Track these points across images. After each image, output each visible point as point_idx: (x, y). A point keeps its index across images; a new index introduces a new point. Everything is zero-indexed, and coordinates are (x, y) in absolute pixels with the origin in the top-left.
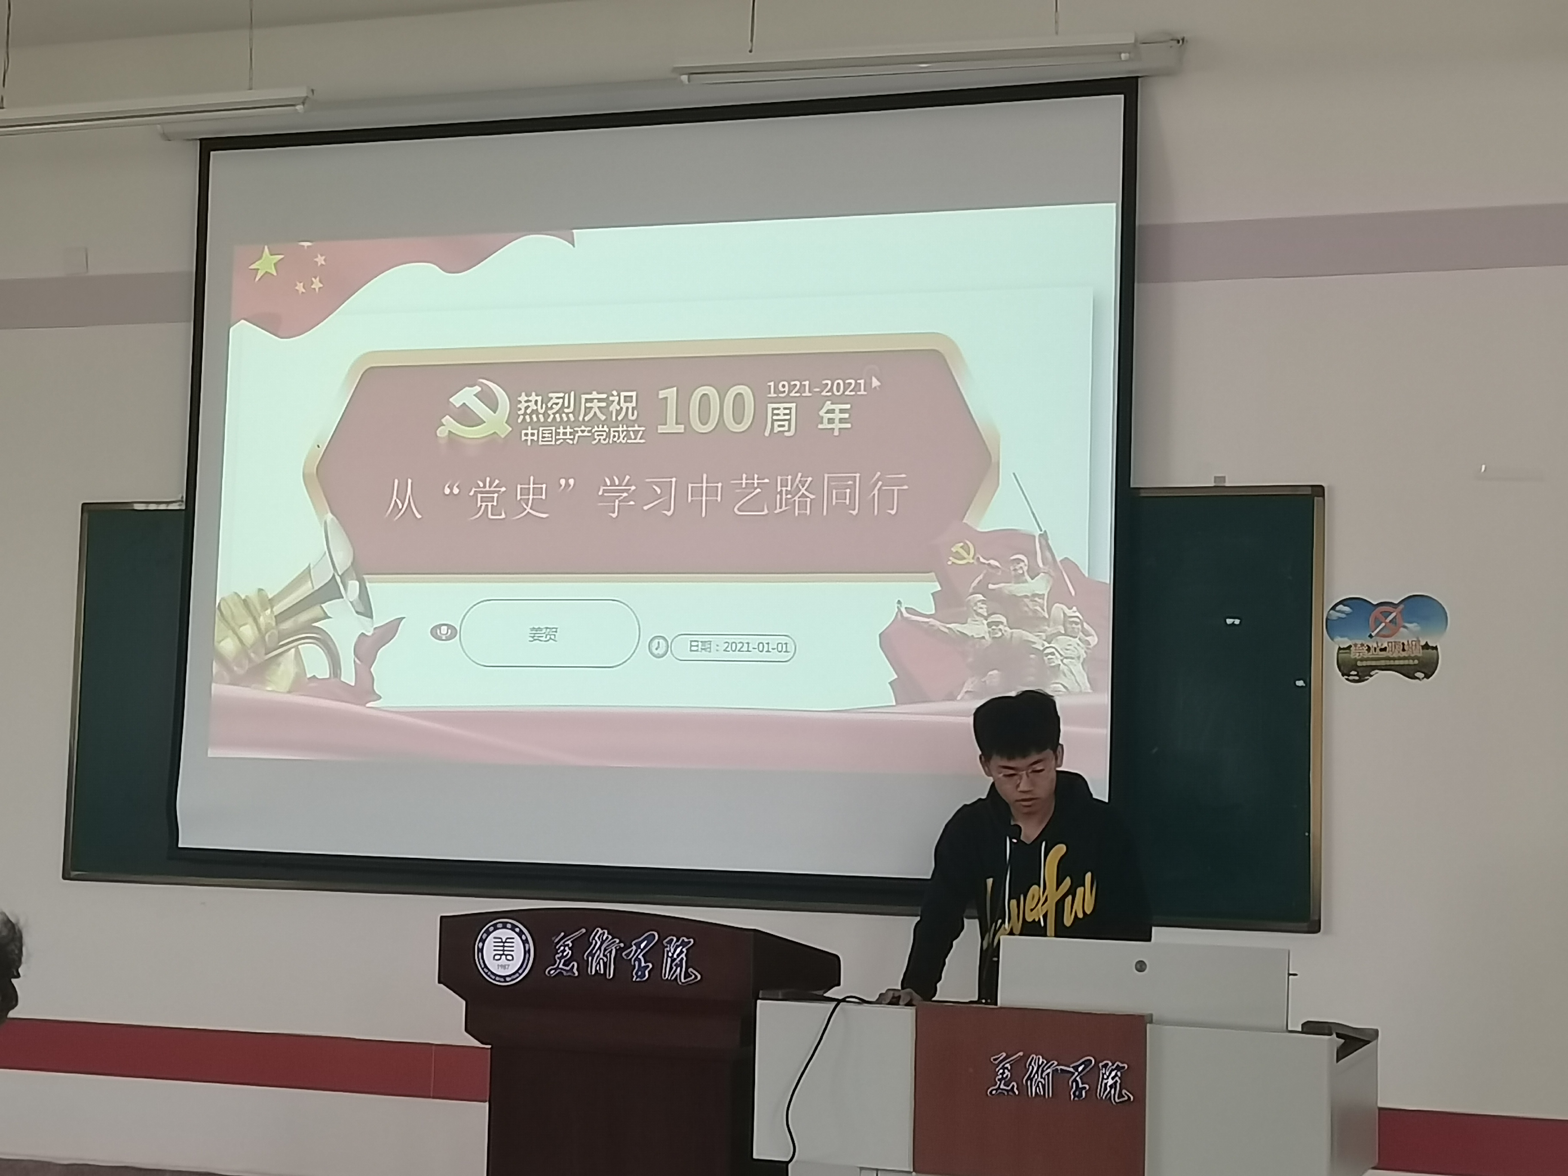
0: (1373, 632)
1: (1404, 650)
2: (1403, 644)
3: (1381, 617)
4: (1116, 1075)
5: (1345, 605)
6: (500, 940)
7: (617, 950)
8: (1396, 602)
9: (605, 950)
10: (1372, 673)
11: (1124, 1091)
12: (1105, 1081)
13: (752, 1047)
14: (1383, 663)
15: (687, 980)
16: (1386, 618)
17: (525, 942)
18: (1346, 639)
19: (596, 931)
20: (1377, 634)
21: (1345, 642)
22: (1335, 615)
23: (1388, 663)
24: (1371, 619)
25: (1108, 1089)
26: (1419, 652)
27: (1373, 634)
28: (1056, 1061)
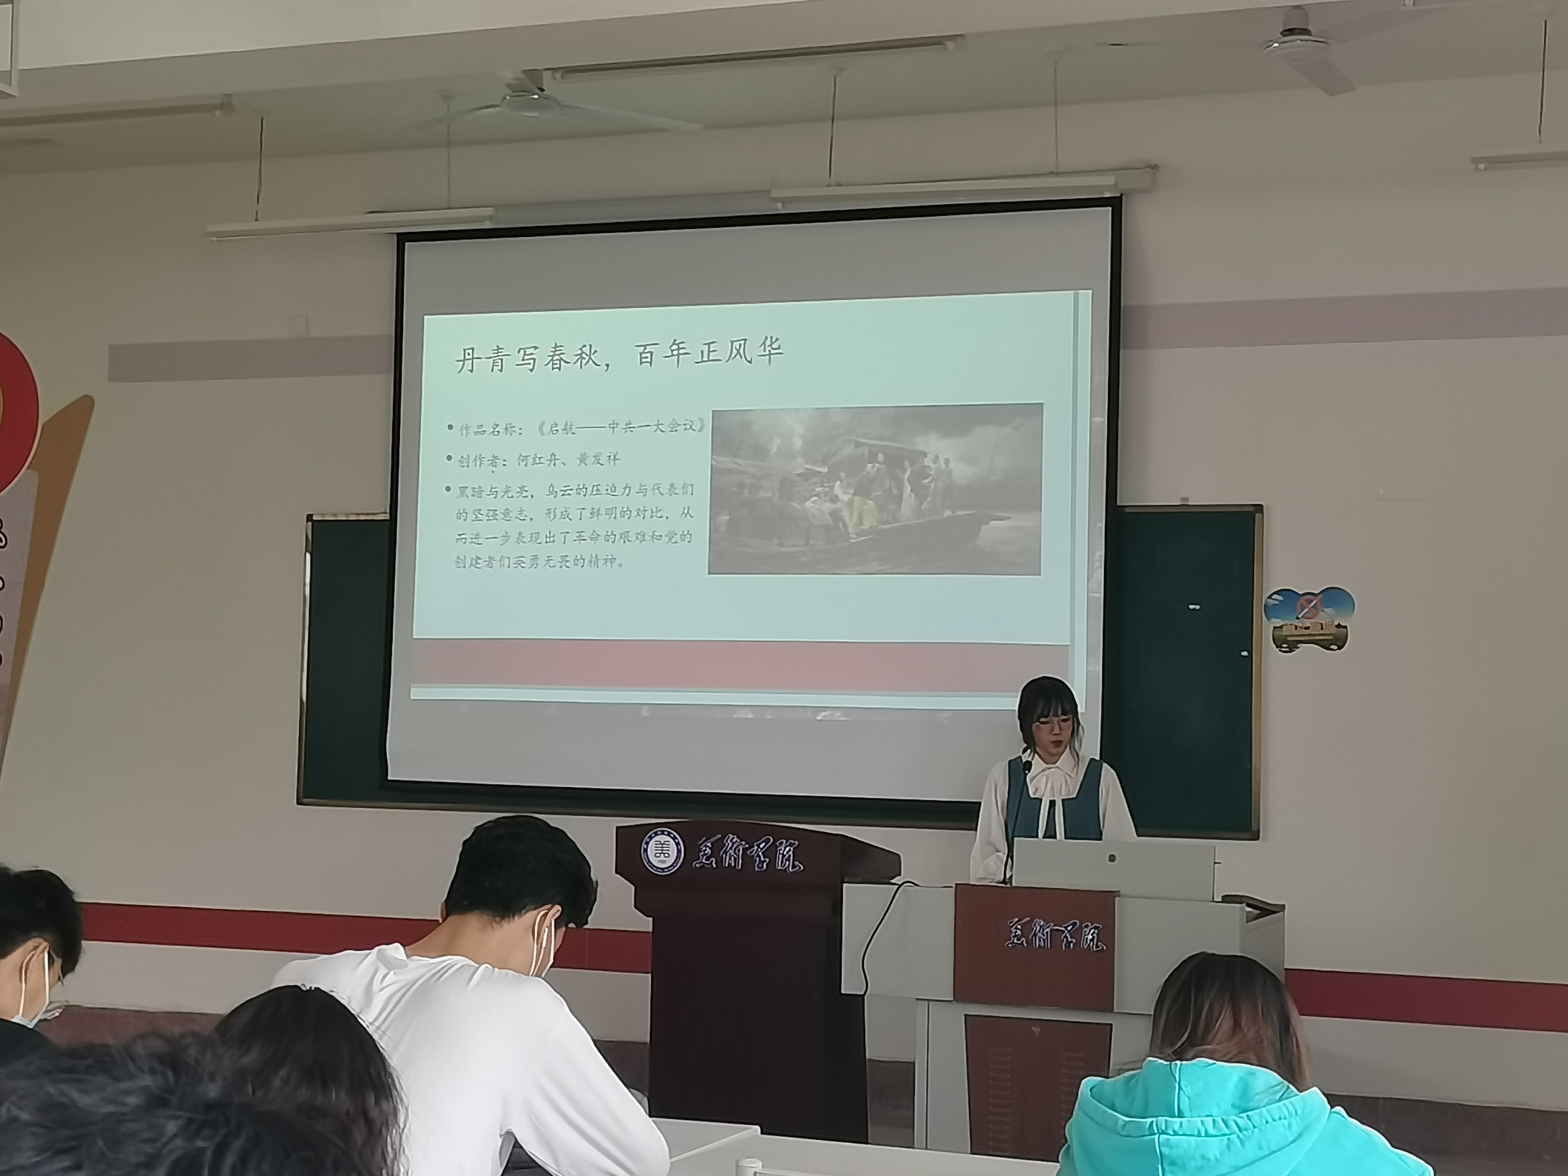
0: (1299, 614)
1: (1322, 628)
2: (1322, 624)
3: (1305, 604)
4: (1094, 932)
5: (1279, 595)
6: (659, 843)
7: (743, 849)
8: (1317, 592)
9: (735, 849)
10: (1299, 646)
11: (1099, 944)
12: (1086, 937)
13: (839, 918)
14: (1307, 638)
15: (794, 870)
16: (1309, 604)
17: (678, 844)
18: (1278, 620)
19: (727, 837)
20: (1302, 617)
21: (1278, 622)
22: (1271, 602)
23: (1311, 638)
24: (1299, 605)
25: (1089, 942)
26: (1334, 630)
27: (1300, 616)
28: (1053, 922)
